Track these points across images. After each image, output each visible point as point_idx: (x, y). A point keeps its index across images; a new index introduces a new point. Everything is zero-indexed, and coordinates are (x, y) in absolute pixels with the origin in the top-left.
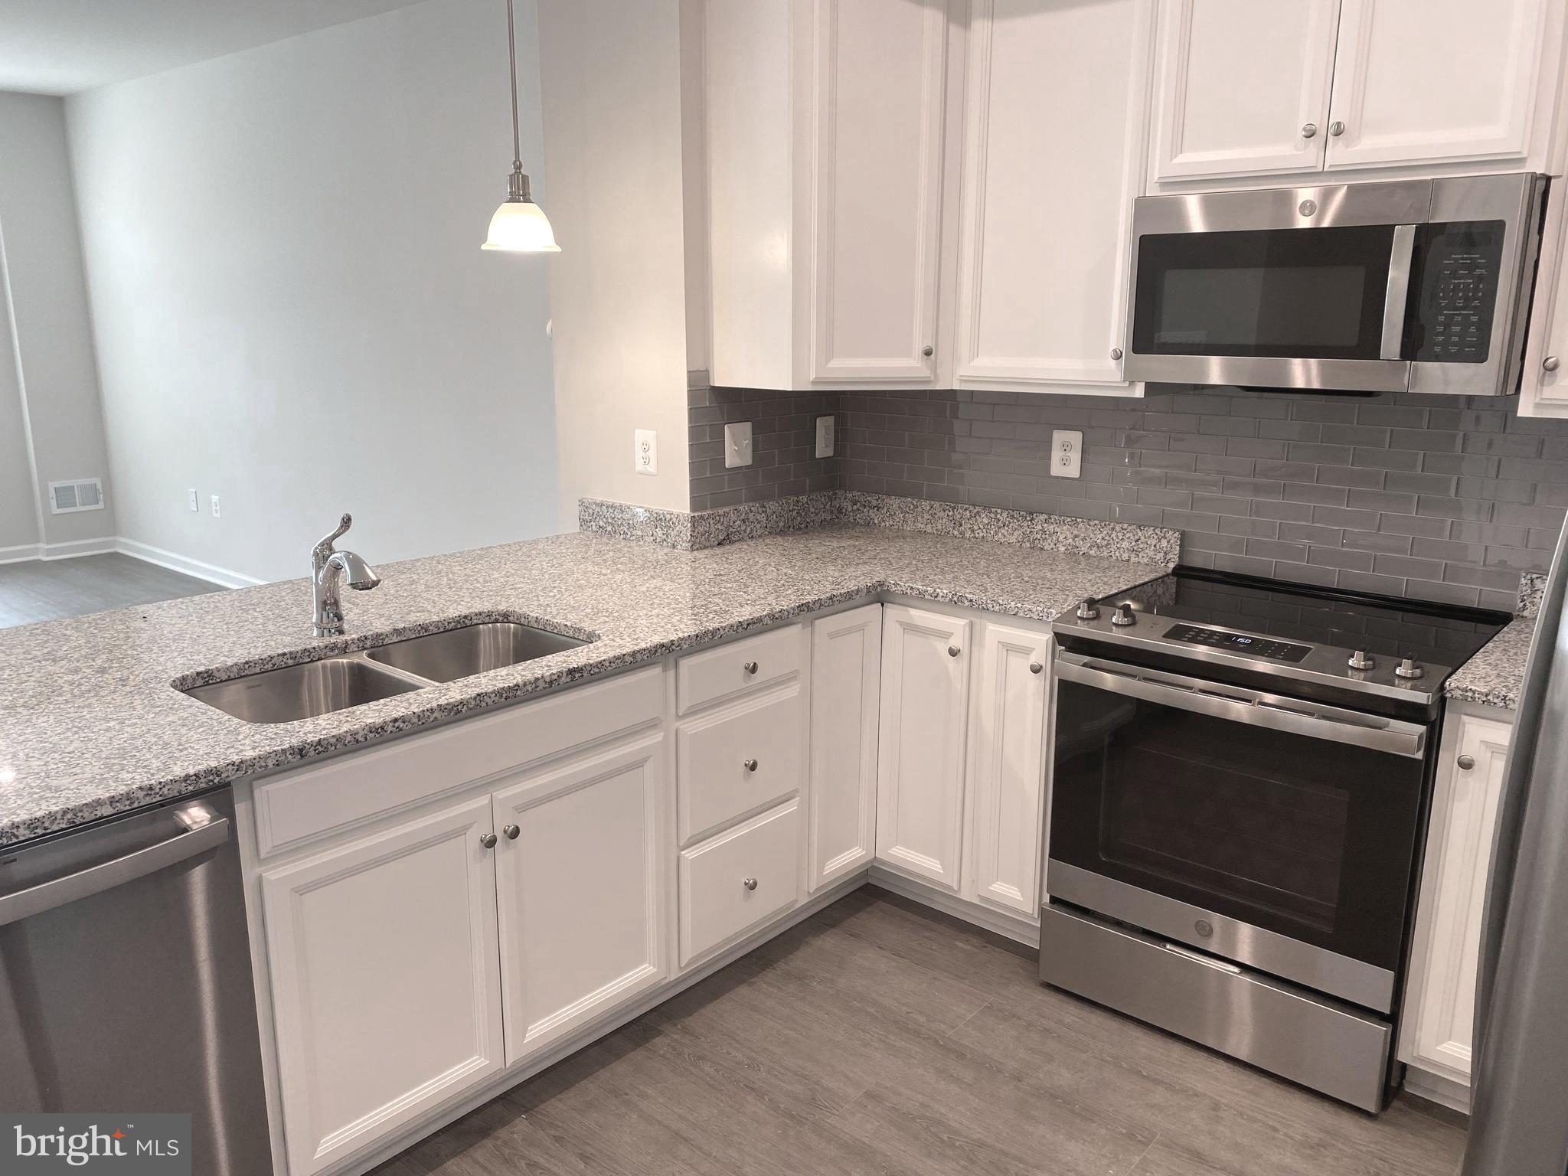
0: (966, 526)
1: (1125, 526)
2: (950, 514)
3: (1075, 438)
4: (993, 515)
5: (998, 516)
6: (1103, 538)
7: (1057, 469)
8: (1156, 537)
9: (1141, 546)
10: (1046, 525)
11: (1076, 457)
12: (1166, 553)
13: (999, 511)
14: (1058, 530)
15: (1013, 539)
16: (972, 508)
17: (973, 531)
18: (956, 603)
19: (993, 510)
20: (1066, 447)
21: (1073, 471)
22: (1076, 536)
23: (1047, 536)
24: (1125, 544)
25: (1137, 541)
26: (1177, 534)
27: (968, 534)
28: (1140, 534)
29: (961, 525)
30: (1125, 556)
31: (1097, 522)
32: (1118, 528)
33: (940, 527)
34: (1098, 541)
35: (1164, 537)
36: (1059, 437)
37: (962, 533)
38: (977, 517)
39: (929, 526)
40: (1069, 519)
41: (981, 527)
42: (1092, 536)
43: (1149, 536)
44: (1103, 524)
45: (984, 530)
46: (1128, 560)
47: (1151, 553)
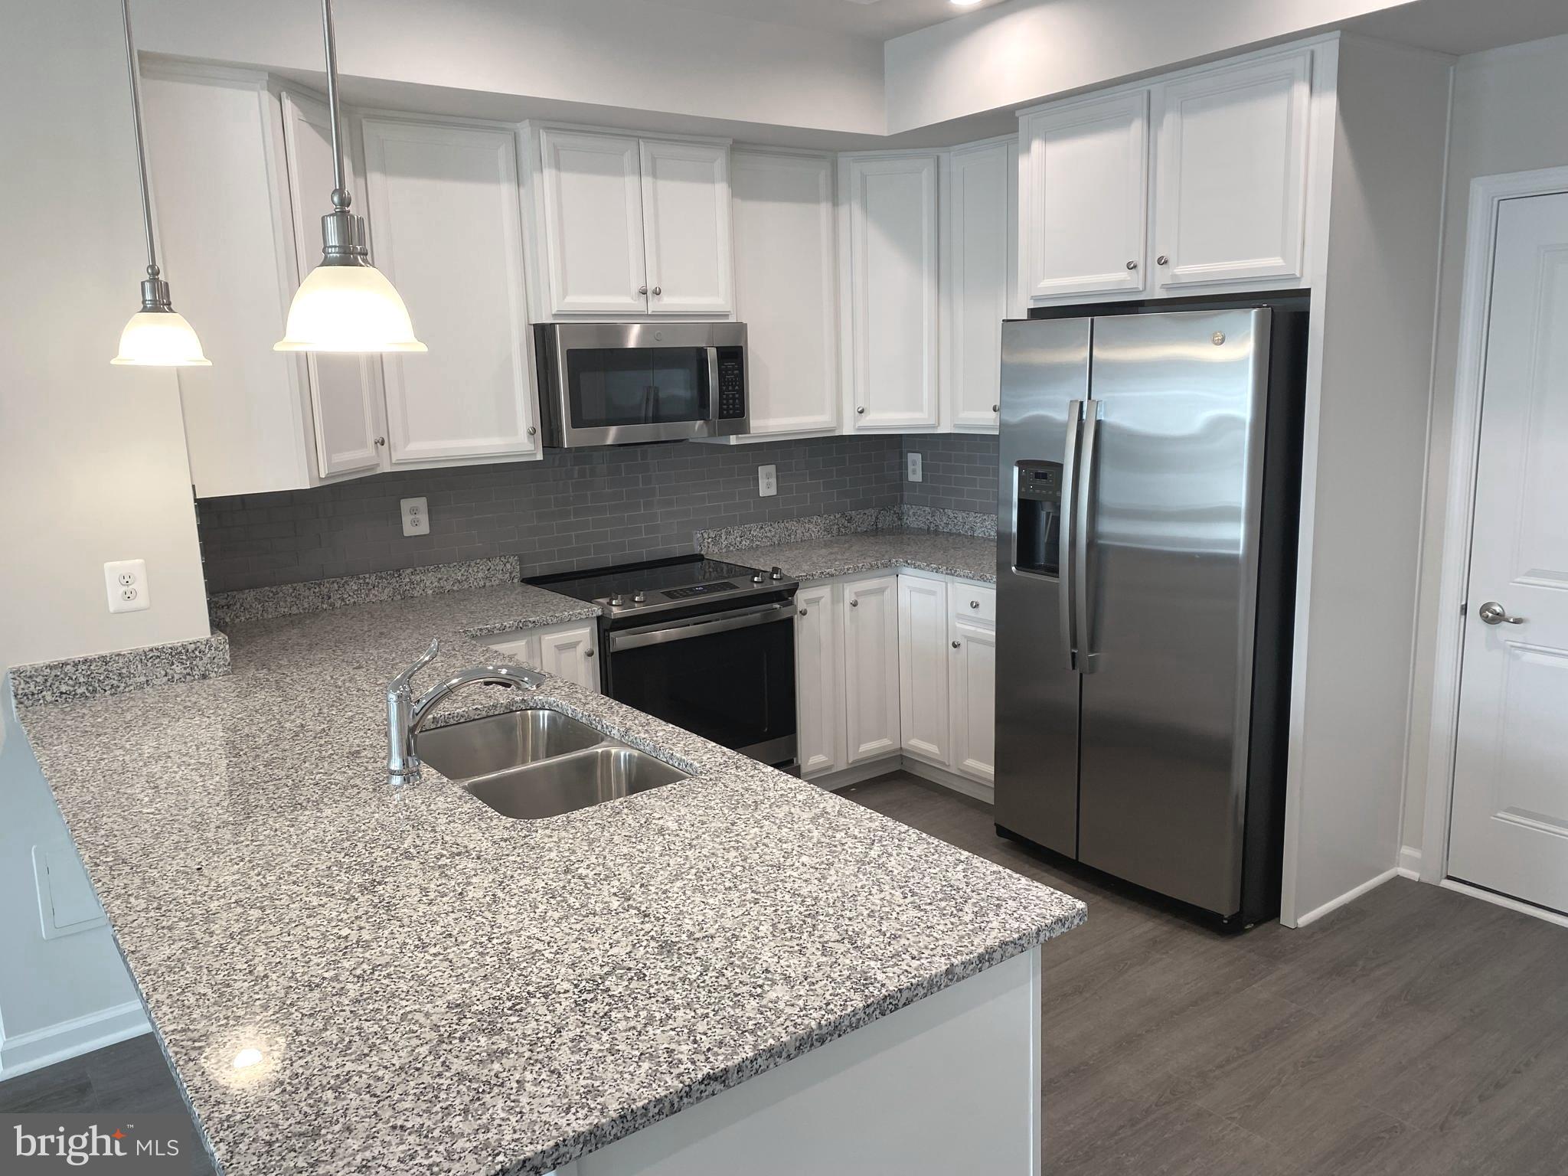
0: (335, 597)
1: (478, 561)
2: (316, 590)
3: (421, 503)
4: (361, 581)
5: (367, 580)
6: (462, 575)
7: (409, 530)
8: (502, 563)
9: (492, 573)
10: (413, 577)
11: (424, 518)
12: (511, 573)
13: (367, 576)
14: (424, 578)
15: (384, 597)
16: (338, 580)
17: (343, 600)
18: (521, 629)
19: (361, 576)
20: (414, 511)
21: (424, 528)
22: (440, 579)
23: (415, 586)
24: (480, 575)
25: (489, 570)
26: (516, 558)
27: (338, 604)
28: (490, 564)
29: (330, 598)
30: (482, 583)
31: (455, 564)
32: (473, 564)
33: (306, 605)
34: (459, 578)
35: (508, 562)
36: (406, 504)
37: (332, 605)
38: (346, 586)
39: (295, 608)
40: (432, 567)
41: (351, 594)
42: (453, 575)
43: (497, 564)
44: (460, 564)
45: (355, 596)
46: (484, 586)
47: (500, 577)
